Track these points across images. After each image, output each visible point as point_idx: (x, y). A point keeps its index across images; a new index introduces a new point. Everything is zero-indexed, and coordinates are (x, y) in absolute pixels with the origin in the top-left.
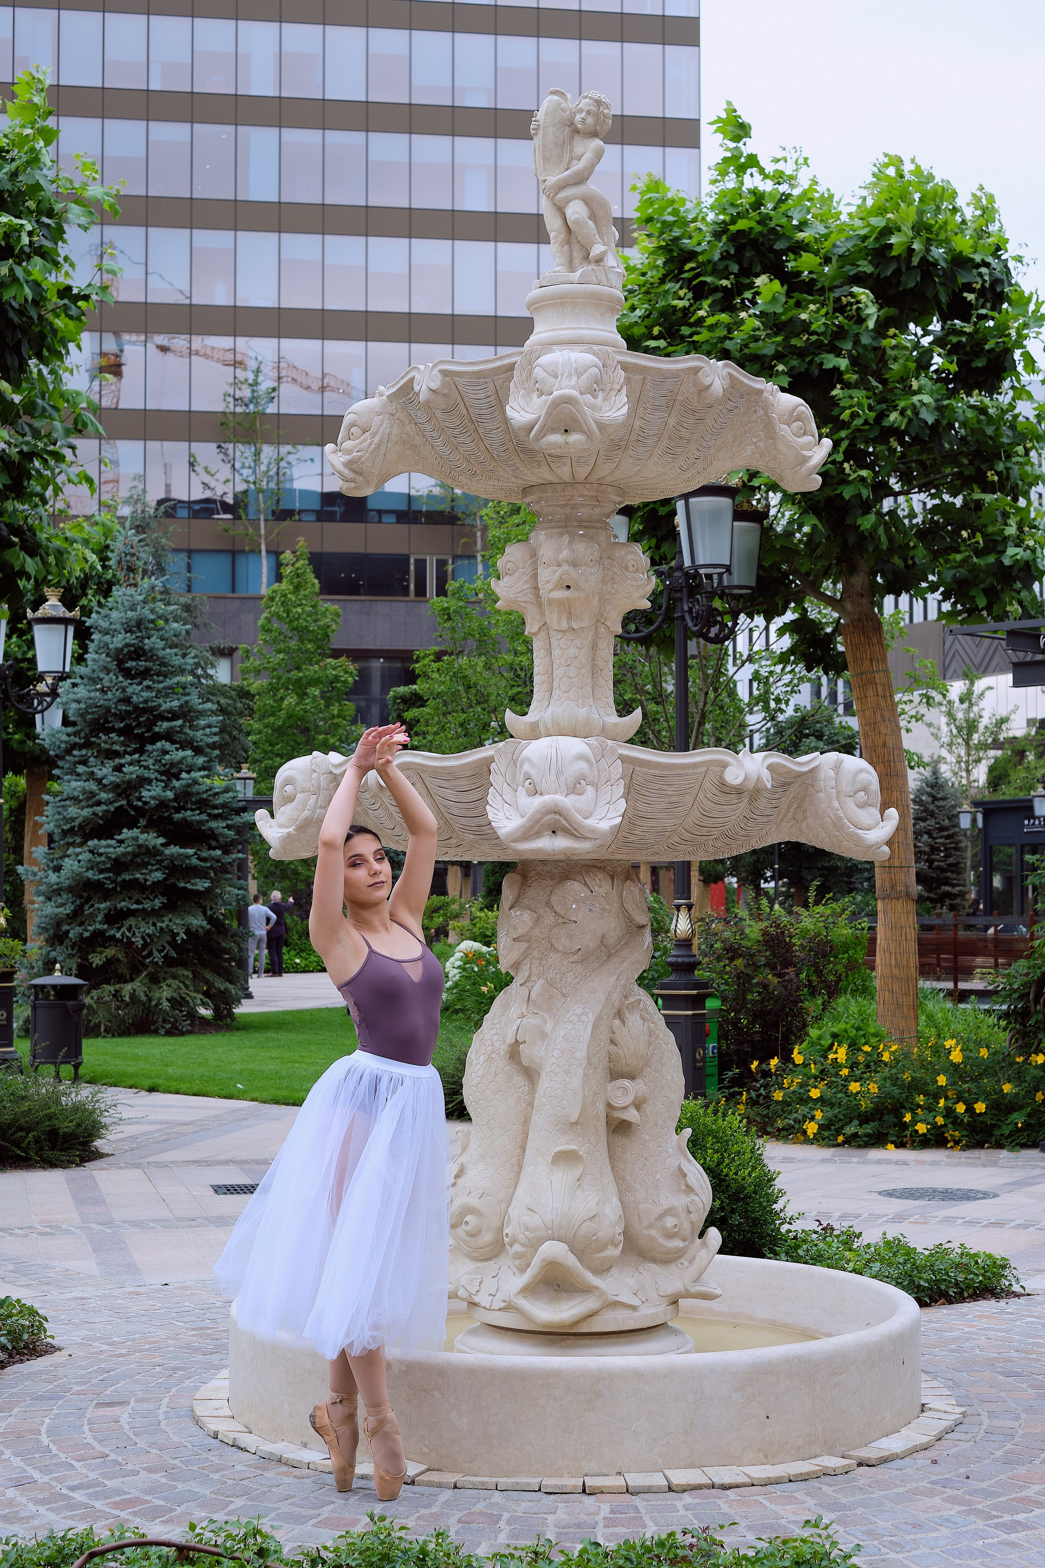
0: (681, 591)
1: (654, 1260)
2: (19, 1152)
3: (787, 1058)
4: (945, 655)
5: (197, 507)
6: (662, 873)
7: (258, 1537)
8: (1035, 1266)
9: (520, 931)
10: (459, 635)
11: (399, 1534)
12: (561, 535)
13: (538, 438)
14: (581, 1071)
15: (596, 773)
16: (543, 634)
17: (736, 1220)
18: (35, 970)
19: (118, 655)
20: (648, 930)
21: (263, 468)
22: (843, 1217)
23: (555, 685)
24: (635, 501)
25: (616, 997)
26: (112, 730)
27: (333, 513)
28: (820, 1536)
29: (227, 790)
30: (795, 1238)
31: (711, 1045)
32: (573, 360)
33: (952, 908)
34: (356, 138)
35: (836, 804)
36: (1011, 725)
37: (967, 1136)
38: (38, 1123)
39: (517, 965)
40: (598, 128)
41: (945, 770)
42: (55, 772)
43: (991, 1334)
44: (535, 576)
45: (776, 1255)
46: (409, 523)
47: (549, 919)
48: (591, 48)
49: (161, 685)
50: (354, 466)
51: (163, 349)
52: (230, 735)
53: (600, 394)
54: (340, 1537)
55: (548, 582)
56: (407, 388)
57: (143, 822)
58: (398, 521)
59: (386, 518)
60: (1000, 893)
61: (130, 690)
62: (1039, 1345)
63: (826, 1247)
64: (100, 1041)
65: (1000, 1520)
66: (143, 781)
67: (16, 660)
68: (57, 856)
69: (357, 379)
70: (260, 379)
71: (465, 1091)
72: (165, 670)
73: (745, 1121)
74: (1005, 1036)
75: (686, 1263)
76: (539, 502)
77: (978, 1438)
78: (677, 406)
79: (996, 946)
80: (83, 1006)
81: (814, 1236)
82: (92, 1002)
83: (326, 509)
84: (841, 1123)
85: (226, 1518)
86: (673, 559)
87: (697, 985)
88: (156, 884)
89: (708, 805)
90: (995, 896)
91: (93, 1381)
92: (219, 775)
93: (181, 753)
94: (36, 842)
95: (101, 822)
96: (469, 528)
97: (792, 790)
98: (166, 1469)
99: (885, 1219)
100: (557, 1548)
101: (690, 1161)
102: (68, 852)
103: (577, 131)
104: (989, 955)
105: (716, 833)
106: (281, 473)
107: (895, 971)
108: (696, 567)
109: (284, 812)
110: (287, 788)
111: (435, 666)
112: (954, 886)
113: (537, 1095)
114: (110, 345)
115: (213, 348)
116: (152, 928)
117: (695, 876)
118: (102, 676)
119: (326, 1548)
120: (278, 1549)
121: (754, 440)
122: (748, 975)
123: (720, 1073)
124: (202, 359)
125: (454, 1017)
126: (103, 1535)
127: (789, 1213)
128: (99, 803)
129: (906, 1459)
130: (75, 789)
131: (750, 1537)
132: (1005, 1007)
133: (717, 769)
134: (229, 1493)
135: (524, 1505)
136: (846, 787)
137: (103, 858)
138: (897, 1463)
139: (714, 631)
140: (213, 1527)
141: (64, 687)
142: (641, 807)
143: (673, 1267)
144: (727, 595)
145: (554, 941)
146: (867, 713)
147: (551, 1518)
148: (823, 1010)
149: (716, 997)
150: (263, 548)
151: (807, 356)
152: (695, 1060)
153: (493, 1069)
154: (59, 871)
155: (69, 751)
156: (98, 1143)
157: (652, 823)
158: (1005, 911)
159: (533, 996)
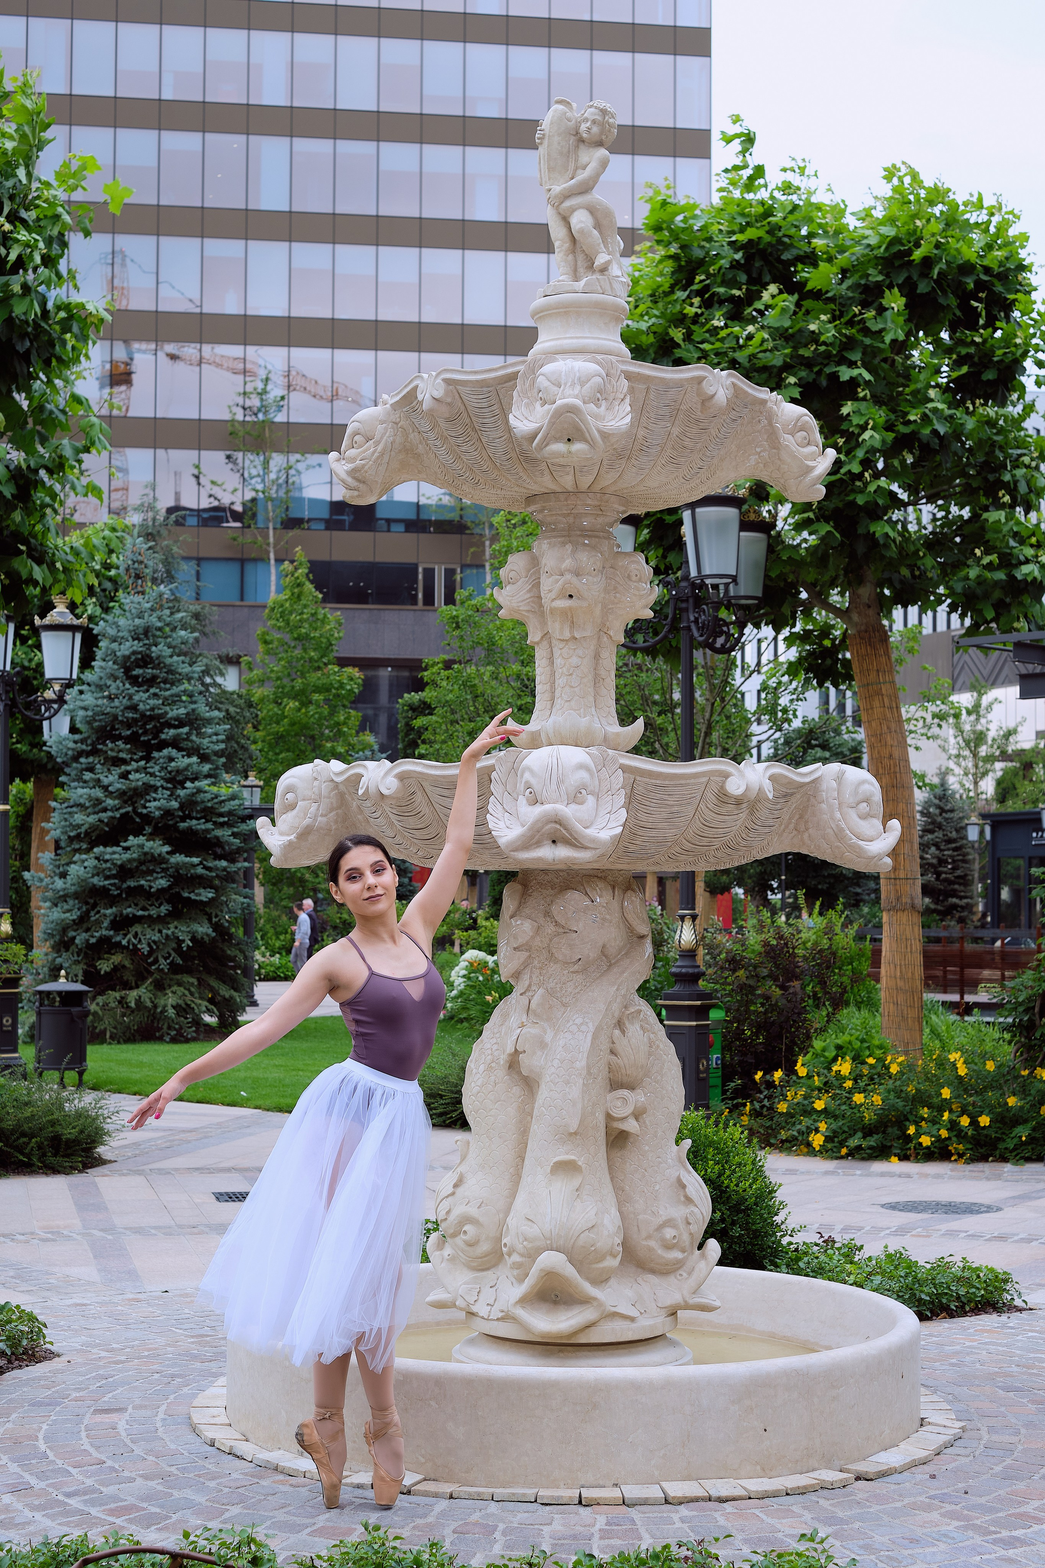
0: (687, 601)
1: (653, 1271)
2: (21, 1157)
3: (790, 1070)
4: (954, 667)
5: (205, 515)
6: (669, 884)
7: (253, 1547)
8: (1038, 1281)
9: (521, 941)
10: (467, 644)
11: (393, 1544)
12: (564, 544)
13: (541, 448)
14: (581, 1081)
15: (597, 782)
16: (545, 643)
17: (736, 1231)
18: (41, 977)
19: (125, 662)
20: (648, 941)
21: (273, 476)
22: (845, 1229)
23: (557, 694)
24: (641, 511)
25: (616, 1007)
26: (119, 737)
27: (342, 522)
28: (816, 1550)
29: (233, 797)
30: (796, 1250)
31: (715, 1056)
32: (576, 369)
33: (961, 920)
34: (366, 148)
35: (838, 815)
36: (1019, 737)
37: (971, 1149)
38: (41, 1129)
39: (517, 975)
40: (604, 137)
41: (953, 782)
42: (62, 779)
43: (992, 1348)
44: (537, 585)
45: (776, 1267)
46: (417, 532)
47: (550, 929)
48: (602, 58)
49: (168, 693)
50: (357, 475)
51: (173, 357)
52: (238, 743)
53: (604, 403)
54: (334, 1546)
55: (550, 591)
56: (411, 396)
57: (148, 830)
58: (407, 530)
59: (394, 527)
60: (1008, 905)
61: (136, 698)
62: (1041, 1360)
63: (827, 1260)
64: (105, 1048)
65: (998, 1536)
66: (149, 788)
67: (24, 668)
68: (63, 862)
69: (367, 389)
70: (269, 388)
71: (465, 1101)
72: (172, 678)
73: (746, 1132)
74: (1010, 1049)
75: (685, 1274)
76: (541, 511)
77: (977, 1453)
78: (681, 416)
79: (1003, 959)
80: (87, 1013)
81: (816, 1248)
82: (97, 1009)
83: (335, 517)
84: (844, 1136)
85: (220, 1526)
86: (679, 569)
87: (701, 996)
88: (162, 891)
89: (709, 815)
90: (1003, 909)
91: (92, 1388)
92: (225, 782)
93: (187, 761)
94: (42, 847)
95: (107, 829)
96: (477, 537)
97: (795, 801)
98: (163, 1477)
99: (888, 1232)
100: (552, 1559)
101: (690, 1172)
102: (75, 859)
103: (582, 141)
104: (996, 968)
105: (717, 843)
106: (290, 481)
107: (900, 983)
108: (702, 577)
109: (285, 820)
110: (289, 796)
111: (444, 673)
112: (961, 898)
113: (536, 1106)
114: (120, 353)
115: (222, 356)
116: (158, 935)
117: (700, 887)
118: (109, 683)
119: (319, 1557)
120: (272, 1557)
121: (758, 450)
122: (750, 986)
123: (724, 1085)
124: (212, 367)
125: (459, 1026)
126: (98, 1542)
127: (791, 1224)
128: (105, 810)
129: (905, 1473)
130: (81, 796)
131: (746, 1550)
132: (1010, 1020)
133: (719, 779)
134: (225, 1501)
135: (520, 1516)
136: (848, 796)
137: (108, 865)
138: (896, 1477)
139: (720, 641)
140: (207, 1534)
141: (71, 695)
142: (642, 816)
143: (672, 1279)
144: (733, 605)
145: (554, 951)
146: (874, 724)
147: (546, 1529)
148: (828, 1022)
149: (720, 1008)
150: (272, 556)
151: (815, 365)
152: (698, 1071)
153: (493, 1078)
154: (65, 878)
155: (76, 759)
156: (101, 1150)
157: (653, 833)
158: (1013, 923)
159: (533, 1005)
